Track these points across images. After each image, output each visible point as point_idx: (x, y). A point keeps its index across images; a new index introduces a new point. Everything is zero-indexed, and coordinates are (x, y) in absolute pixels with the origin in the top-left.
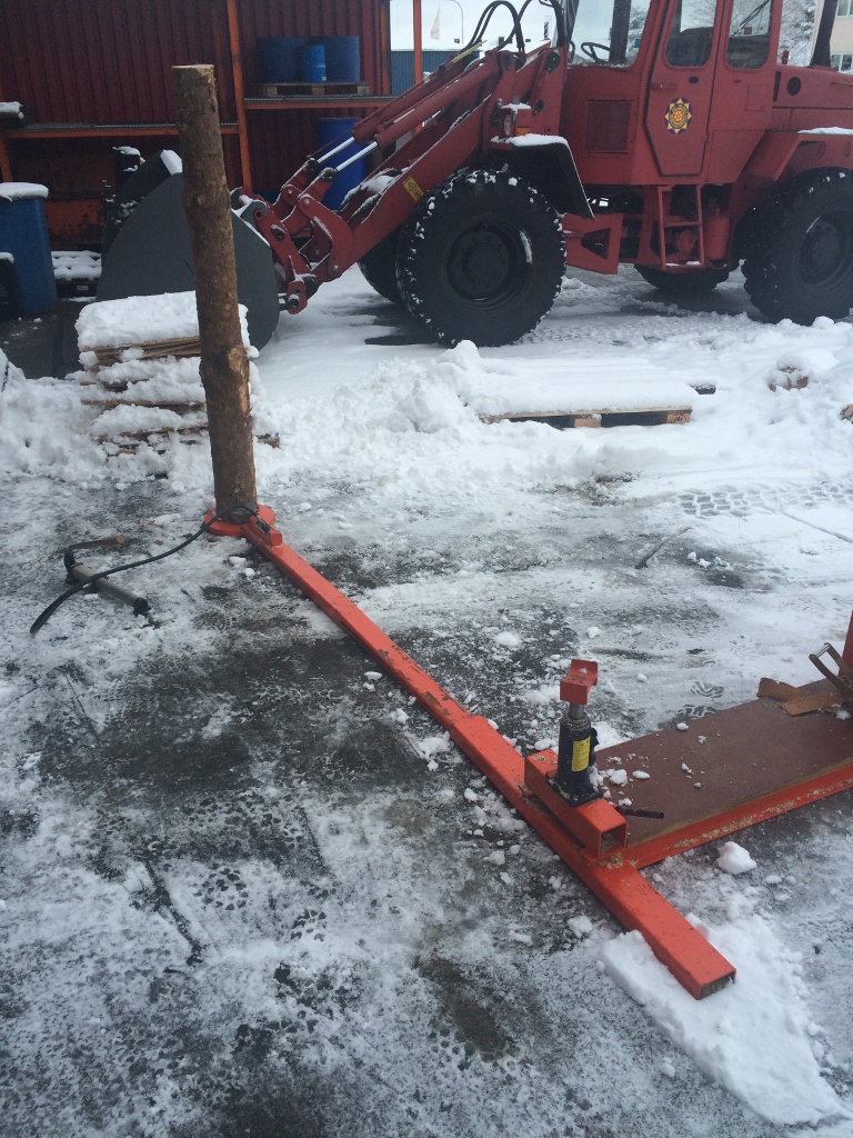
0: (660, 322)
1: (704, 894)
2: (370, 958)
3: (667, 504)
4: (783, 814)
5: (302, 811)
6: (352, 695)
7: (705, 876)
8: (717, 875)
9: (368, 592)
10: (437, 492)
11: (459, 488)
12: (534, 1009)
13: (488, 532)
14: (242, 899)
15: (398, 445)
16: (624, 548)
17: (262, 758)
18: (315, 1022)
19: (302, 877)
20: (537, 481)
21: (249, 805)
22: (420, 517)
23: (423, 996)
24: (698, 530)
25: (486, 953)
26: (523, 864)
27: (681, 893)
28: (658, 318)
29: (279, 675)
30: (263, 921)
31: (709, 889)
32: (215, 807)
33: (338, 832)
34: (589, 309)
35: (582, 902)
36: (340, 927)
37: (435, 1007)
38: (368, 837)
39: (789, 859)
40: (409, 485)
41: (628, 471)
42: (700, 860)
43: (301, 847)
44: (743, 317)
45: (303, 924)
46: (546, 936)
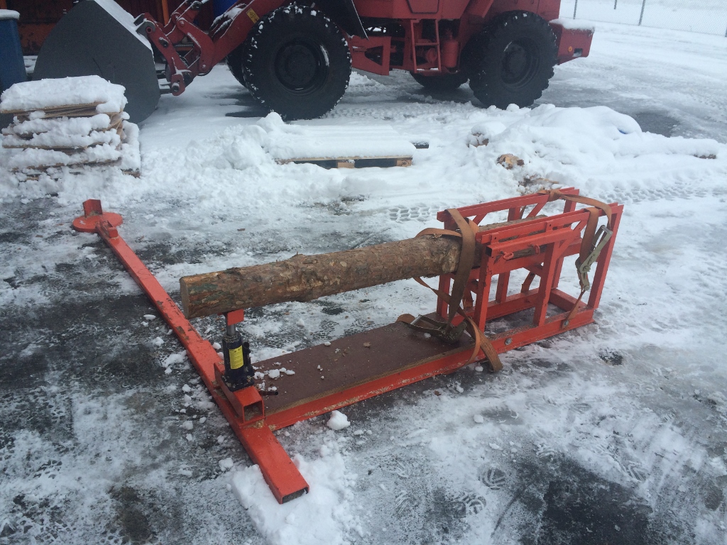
0: (417, 107)
1: (313, 443)
2: (81, 487)
3: (381, 214)
4: (380, 395)
5: (70, 400)
6: (132, 328)
7: (317, 432)
8: (325, 431)
9: (168, 266)
10: (236, 206)
11: (251, 204)
12: (177, 515)
13: (261, 230)
14: (9, 454)
15: (220, 177)
16: (344, 240)
17: (55, 368)
18: (29, 527)
19: (55, 440)
20: (303, 200)
21: (35, 397)
22: (220, 221)
23: (107, 510)
24: (394, 229)
25: (159, 481)
26: (205, 429)
27: (299, 443)
28: (417, 104)
29: (88, 318)
30: (19, 467)
31: (317, 439)
32: (12, 399)
33: (89, 413)
34: (377, 98)
35: (234, 450)
36: (69, 470)
37: (113, 516)
38: (108, 416)
39: (373, 420)
40: (218, 201)
41: (362, 194)
42: (318, 422)
43: (61, 422)
44: (469, 104)
45: (44, 468)
46: (202, 472)
